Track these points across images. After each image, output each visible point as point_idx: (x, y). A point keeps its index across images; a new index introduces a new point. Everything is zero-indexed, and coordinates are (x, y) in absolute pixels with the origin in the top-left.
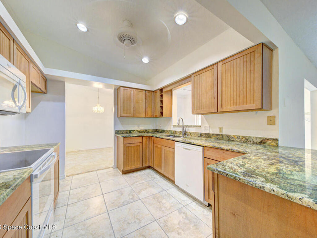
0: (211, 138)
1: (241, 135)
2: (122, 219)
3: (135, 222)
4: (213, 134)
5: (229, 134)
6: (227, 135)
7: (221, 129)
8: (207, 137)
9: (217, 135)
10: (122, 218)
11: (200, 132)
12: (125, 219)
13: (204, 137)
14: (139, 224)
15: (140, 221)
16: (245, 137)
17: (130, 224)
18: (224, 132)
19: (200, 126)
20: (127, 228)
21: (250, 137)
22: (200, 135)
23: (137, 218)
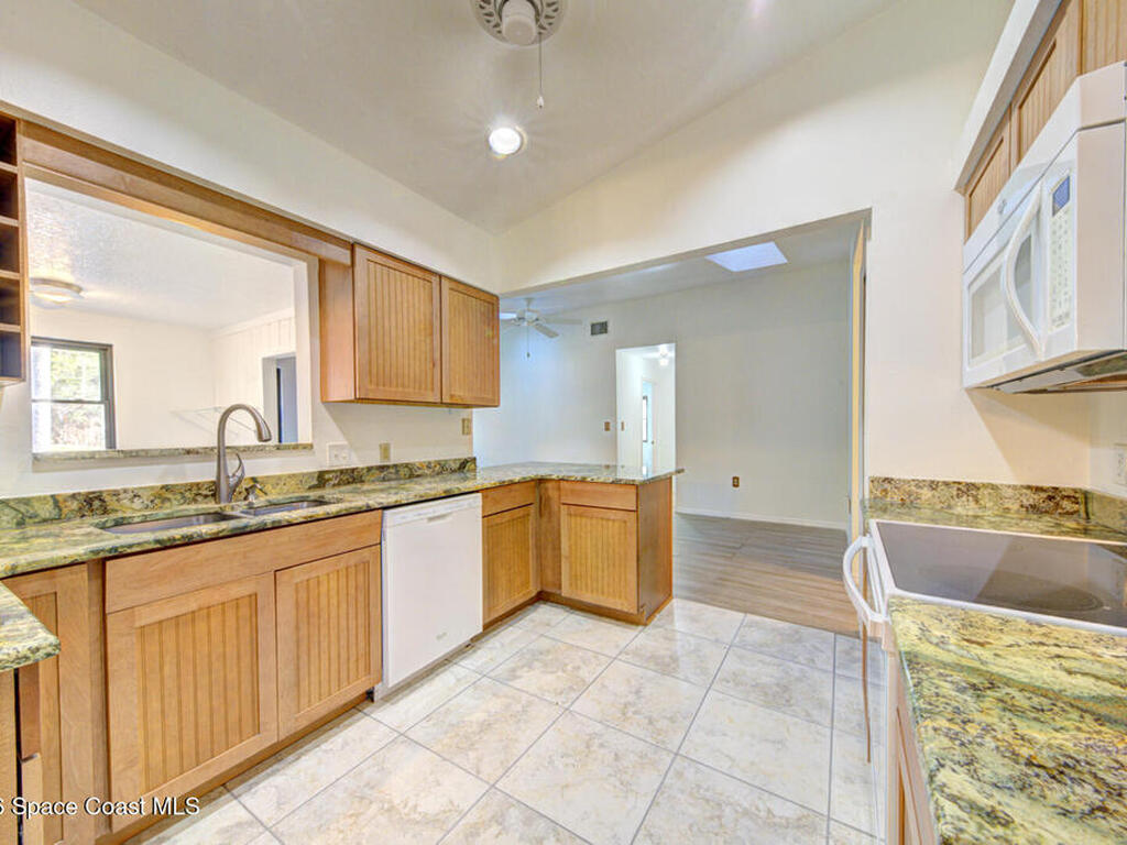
0: (362, 482)
1: (432, 458)
2: (618, 784)
3: (602, 745)
4: (369, 469)
5: (412, 461)
6: (407, 465)
7: (385, 450)
8: (349, 483)
9: (382, 468)
10: (615, 787)
11: (314, 469)
12: (610, 775)
13: (334, 485)
14: (602, 735)
15: (593, 736)
16: (439, 463)
17: (616, 755)
18: (396, 458)
19: (311, 446)
20: (632, 752)
21: (446, 461)
22: (315, 482)
23: (588, 747)
